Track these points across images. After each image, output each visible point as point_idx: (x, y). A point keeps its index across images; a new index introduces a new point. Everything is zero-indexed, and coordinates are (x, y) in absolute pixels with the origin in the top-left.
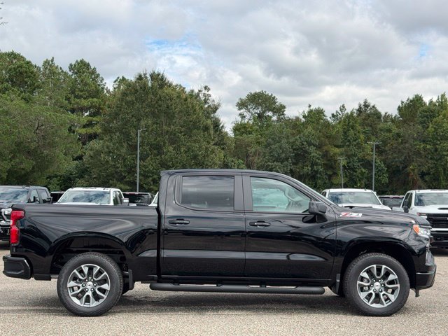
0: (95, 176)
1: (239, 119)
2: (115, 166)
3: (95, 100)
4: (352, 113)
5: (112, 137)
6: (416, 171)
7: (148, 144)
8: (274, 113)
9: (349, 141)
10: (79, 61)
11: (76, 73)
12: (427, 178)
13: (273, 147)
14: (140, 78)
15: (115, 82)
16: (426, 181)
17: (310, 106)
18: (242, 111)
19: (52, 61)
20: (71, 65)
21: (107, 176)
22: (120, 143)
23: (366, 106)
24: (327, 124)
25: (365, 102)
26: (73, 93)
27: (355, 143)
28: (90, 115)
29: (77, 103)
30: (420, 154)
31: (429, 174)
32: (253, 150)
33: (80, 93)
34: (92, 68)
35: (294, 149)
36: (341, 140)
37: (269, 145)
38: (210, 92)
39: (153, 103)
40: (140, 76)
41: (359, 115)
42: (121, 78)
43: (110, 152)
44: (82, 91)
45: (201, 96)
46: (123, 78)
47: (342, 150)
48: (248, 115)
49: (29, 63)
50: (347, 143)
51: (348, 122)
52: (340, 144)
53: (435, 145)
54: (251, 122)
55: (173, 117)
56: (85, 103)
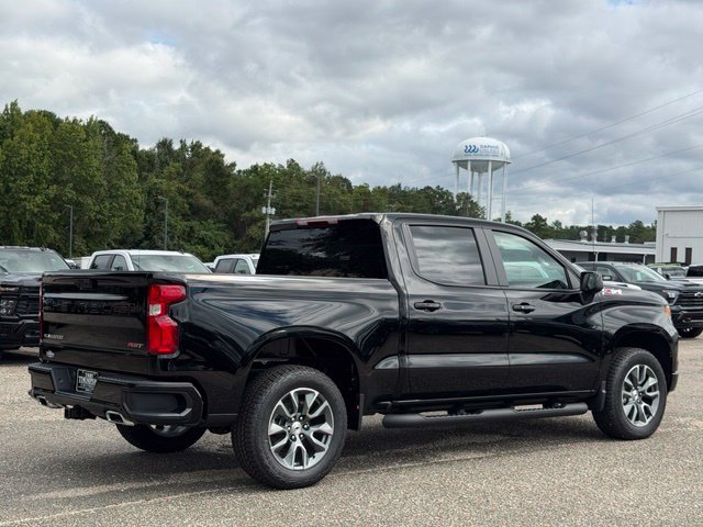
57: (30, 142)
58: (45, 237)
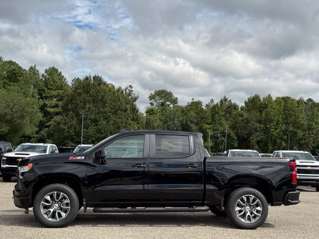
0: (56, 138)
1: (150, 105)
2: (69, 132)
3: (60, 91)
4: (217, 104)
5: (68, 114)
6: (254, 140)
7: (90, 119)
8: (172, 102)
9: (215, 121)
10: (51, 67)
11: (49, 75)
12: (261, 144)
13: (169, 123)
14: (87, 79)
15: (73, 81)
16: (260, 146)
17: (193, 99)
18: (151, 101)
19: (35, 67)
20: (46, 70)
21: (64, 138)
22: (72, 118)
23: (226, 100)
24: (202, 110)
25: (225, 98)
26: (46, 86)
27: (218, 122)
28: (57, 101)
29: (49, 93)
30: (257, 129)
31: (262, 142)
32: (157, 124)
33: (51, 87)
34: (59, 72)
35: (182, 125)
36: (210, 121)
37: (167, 121)
38: (132, 89)
39: (94, 94)
40: (87, 77)
41: (221, 105)
42: (77, 78)
43: (66, 123)
44: (52, 86)
45: (127, 91)
46: (78, 78)
47: (211, 126)
48: (155, 104)
49: (20, 67)
50: (214, 122)
51: (214, 110)
52: (209, 122)
53: (265, 124)
54: (157, 108)
55: (106, 103)
56: (54, 93)
57: (275, 109)
58: (281, 146)
